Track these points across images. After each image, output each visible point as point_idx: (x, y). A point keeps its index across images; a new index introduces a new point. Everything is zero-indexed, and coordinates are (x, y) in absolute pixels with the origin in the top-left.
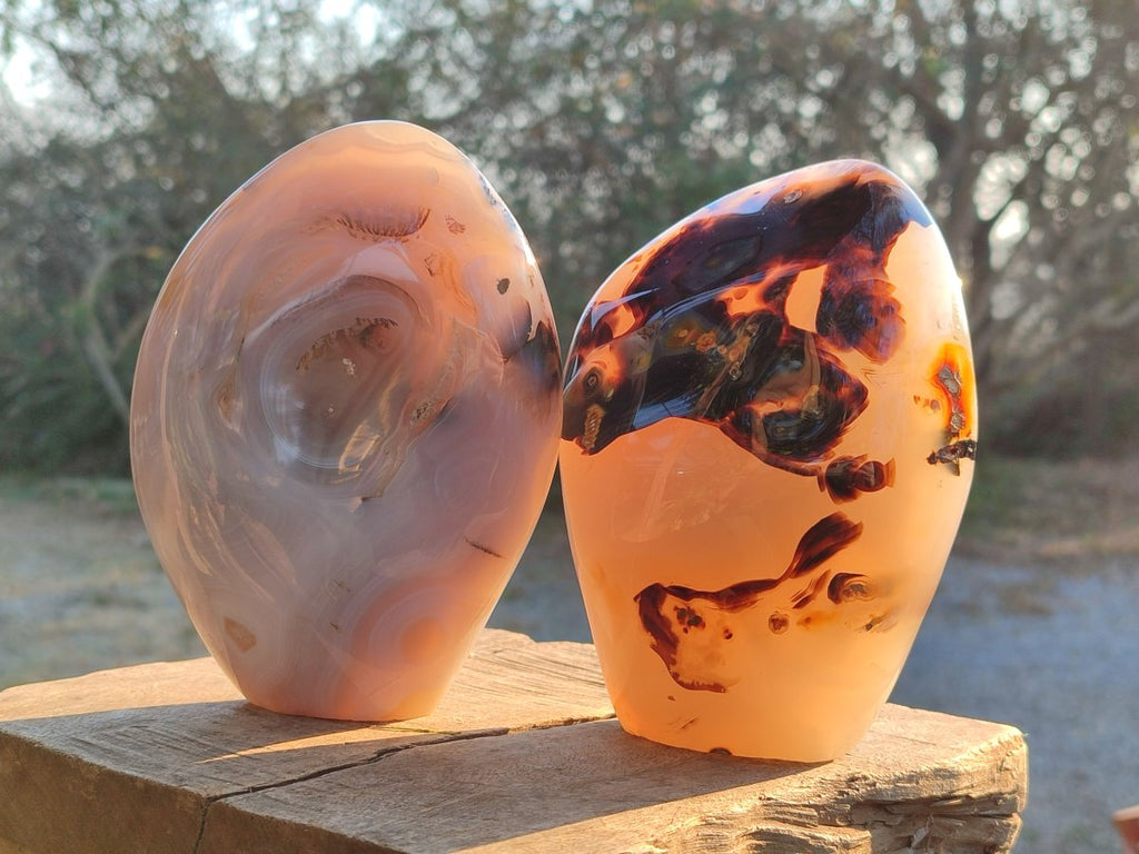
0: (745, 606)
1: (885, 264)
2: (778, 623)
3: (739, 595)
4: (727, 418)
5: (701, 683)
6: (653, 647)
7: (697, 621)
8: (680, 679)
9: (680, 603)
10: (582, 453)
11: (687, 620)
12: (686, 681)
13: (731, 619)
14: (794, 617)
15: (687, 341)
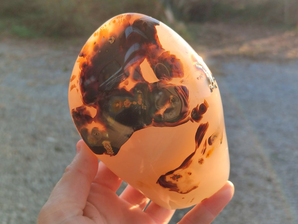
0: (190, 164)
1: (161, 46)
2: (201, 161)
3: (186, 163)
4: (153, 122)
5: (190, 190)
6: (170, 190)
7: (179, 176)
8: (183, 192)
9: (171, 176)
10: (111, 156)
11: (176, 178)
12: (185, 192)
13: (188, 170)
14: (204, 157)
15: (120, 107)
